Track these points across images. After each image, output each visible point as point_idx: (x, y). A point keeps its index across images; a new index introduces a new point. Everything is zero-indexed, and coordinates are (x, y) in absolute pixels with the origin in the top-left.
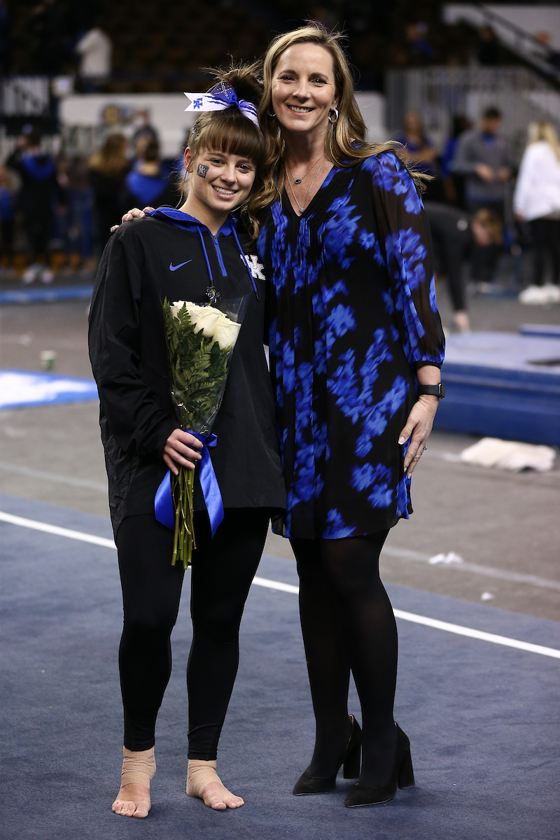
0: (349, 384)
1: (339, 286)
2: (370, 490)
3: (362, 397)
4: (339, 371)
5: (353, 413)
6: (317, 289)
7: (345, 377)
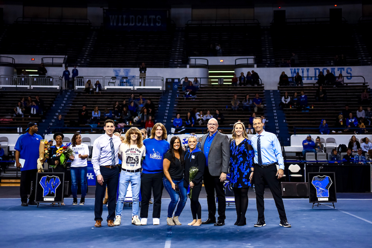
0: (242, 168)
1: (241, 155)
2: (244, 182)
3: (244, 170)
4: (241, 166)
5: (243, 172)
6: (238, 155)
7: (242, 167)
